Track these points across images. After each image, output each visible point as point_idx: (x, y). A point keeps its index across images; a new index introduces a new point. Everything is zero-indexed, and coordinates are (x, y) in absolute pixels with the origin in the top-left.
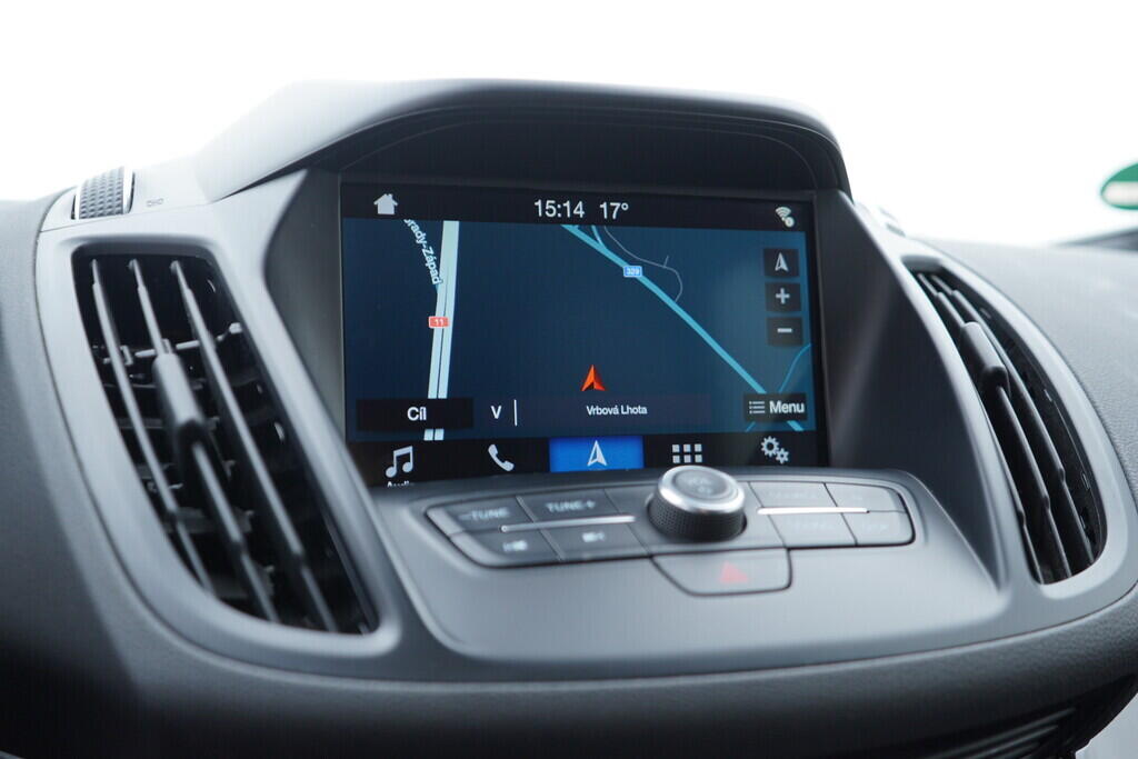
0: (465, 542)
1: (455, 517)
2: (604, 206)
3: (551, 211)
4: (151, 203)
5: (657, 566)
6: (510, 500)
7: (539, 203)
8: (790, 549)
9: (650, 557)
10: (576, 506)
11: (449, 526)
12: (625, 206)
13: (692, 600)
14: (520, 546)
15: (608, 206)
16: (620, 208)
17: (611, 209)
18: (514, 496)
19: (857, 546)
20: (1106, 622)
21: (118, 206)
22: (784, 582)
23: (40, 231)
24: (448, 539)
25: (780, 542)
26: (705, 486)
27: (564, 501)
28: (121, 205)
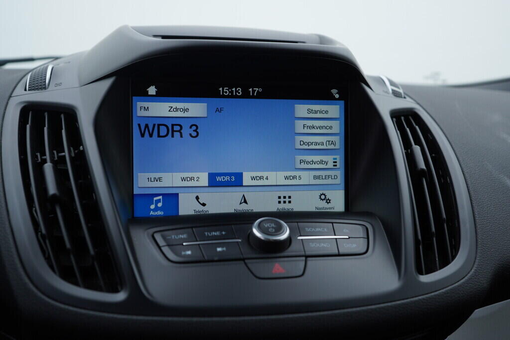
0: (166, 250)
1: (164, 238)
2: (251, 90)
3: (226, 92)
4: (57, 85)
5: (246, 264)
6: (190, 230)
7: (221, 89)
8: (307, 257)
9: (243, 260)
10: (217, 233)
11: (161, 242)
12: (260, 90)
13: (258, 281)
14: (189, 252)
15: (253, 90)
16: (258, 90)
17: (253, 91)
18: (192, 228)
19: (339, 255)
20: (448, 293)
21: (44, 85)
22: (301, 273)
23: (10, 97)
24: (160, 248)
25: (303, 253)
26: (273, 228)
27: (212, 231)
28: (45, 85)
